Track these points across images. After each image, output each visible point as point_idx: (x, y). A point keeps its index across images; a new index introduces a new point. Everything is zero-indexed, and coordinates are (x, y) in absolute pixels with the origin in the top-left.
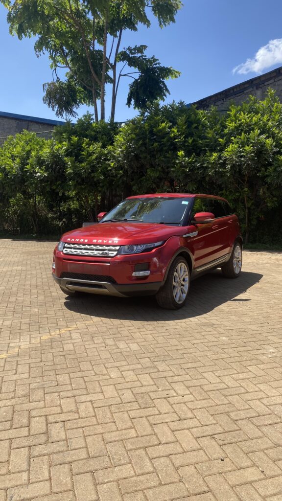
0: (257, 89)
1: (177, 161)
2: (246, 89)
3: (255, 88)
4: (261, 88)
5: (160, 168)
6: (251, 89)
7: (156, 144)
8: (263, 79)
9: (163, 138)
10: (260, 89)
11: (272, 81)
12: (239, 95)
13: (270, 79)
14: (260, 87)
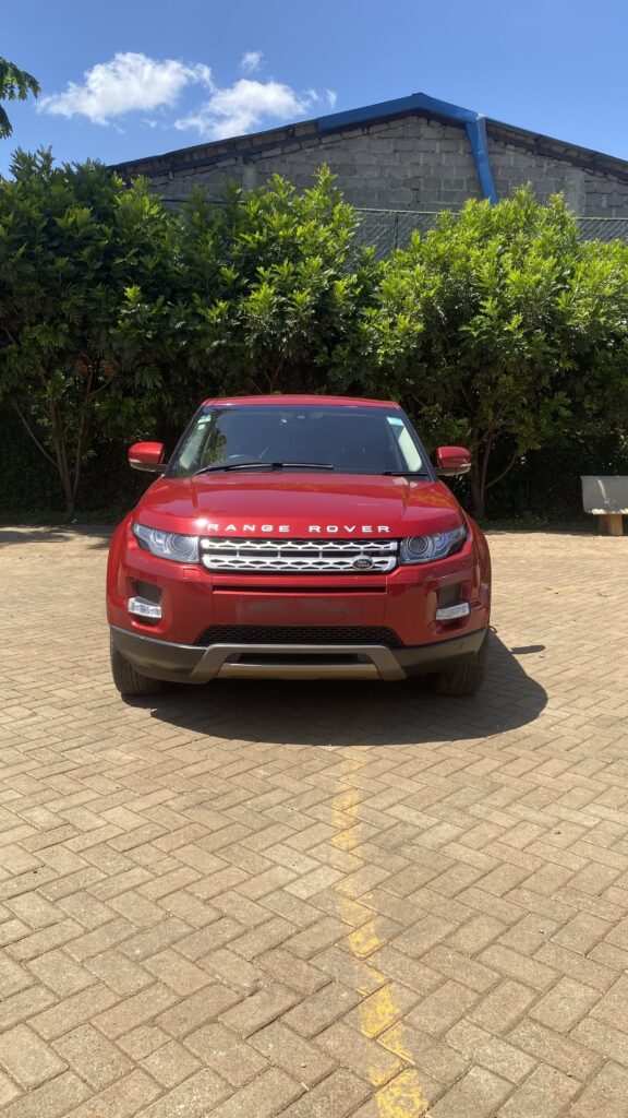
0: (246, 162)
1: (124, 311)
2: (220, 158)
3: (240, 158)
4: (254, 162)
5: (65, 326)
6: (233, 161)
7: (62, 262)
8: (258, 142)
9: (81, 247)
10: (251, 164)
11: (277, 151)
12: (204, 169)
13: (273, 145)
14: (251, 160)
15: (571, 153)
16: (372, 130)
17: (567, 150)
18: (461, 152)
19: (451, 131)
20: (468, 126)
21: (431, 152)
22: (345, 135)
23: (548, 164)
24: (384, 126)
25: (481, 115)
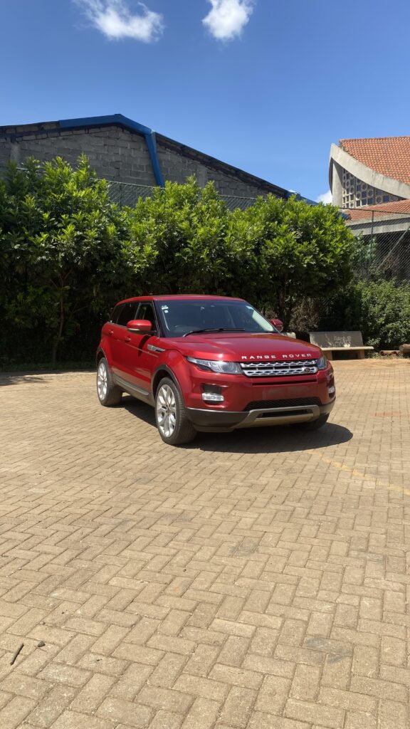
0: (12, 142)
3: (9, 139)
4: (18, 142)
6: (4, 140)
8: (20, 130)
10: (16, 143)
14: (16, 141)
15: (199, 157)
16: (91, 131)
17: (197, 155)
18: (142, 149)
19: (136, 137)
20: (147, 136)
21: (125, 148)
22: (75, 132)
23: (189, 162)
24: (97, 130)
25: (153, 131)
